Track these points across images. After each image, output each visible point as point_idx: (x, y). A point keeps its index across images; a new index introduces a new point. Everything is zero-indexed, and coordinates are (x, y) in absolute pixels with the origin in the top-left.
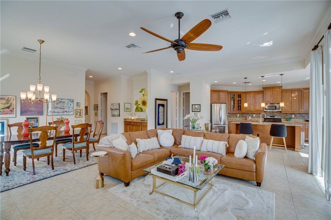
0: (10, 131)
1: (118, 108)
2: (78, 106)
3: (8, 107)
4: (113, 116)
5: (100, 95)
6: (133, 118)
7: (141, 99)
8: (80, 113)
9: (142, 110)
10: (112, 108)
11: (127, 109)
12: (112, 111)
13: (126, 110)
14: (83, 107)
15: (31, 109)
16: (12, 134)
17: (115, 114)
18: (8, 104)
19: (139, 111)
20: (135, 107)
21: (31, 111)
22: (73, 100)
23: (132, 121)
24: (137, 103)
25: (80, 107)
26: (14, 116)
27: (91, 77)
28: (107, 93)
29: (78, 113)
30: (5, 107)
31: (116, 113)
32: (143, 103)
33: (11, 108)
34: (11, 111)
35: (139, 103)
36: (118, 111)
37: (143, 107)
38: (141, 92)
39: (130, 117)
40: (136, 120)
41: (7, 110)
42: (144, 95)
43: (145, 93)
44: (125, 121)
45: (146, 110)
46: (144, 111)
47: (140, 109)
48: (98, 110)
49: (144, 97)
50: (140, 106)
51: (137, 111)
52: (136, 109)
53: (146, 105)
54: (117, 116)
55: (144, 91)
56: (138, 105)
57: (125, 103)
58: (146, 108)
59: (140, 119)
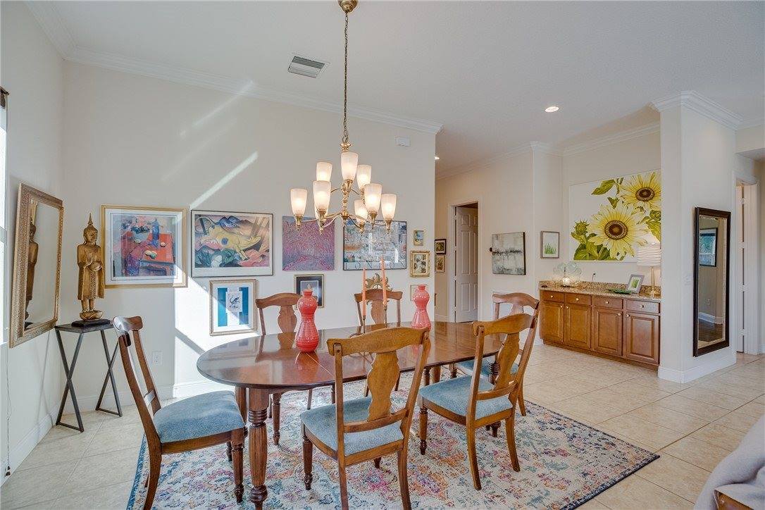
0: (262, 322)
1: (519, 248)
2: (419, 242)
3: (256, 247)
4: (502, 272)
5: (451, 210)
6: (566, 281)
7: (600, 218)
8: (424, 263)
9: (604, 254)
10: (497, 247)
11: (549, 251)
12: (497, 257)
13: (548, 255)
14: (429, 245)
15: (305, 252)
16: (268, 332)
17: (507, 267)
18: (255, 236)
19: (591, 257)
20: (576, 244)
21: (305, 258)
22: (405, 224)
23: (567, 290)
24: (581, 230)
25: (422, 245)
26: (268, 270)
29: (419, 264)
30: (249, 246)
31: (513, 262)
32: (611, 230)
33: (262, 248)
34: (263, 256)
35: (590, 231)
36: (520, 257)
37: (609, 244)
38: (598, 192)
39: (557, 278)
40: (580, 287)
41: (254, 253)
42: (613, 202)
43: (621, 193)
44: (543, 289)
45: (625, 253)
46: (616, 257)
47: (598, 252)
48: (445, 253)
49: (614, 207)
50: (596, 241)
51: (585, 258)
52: (578, 251)
53: (624, 237)
54: (514, 272)
55: (614, 187)
56: (589, 238)
57: (542, 233)
58: (627, 247)
59: (595, 284)
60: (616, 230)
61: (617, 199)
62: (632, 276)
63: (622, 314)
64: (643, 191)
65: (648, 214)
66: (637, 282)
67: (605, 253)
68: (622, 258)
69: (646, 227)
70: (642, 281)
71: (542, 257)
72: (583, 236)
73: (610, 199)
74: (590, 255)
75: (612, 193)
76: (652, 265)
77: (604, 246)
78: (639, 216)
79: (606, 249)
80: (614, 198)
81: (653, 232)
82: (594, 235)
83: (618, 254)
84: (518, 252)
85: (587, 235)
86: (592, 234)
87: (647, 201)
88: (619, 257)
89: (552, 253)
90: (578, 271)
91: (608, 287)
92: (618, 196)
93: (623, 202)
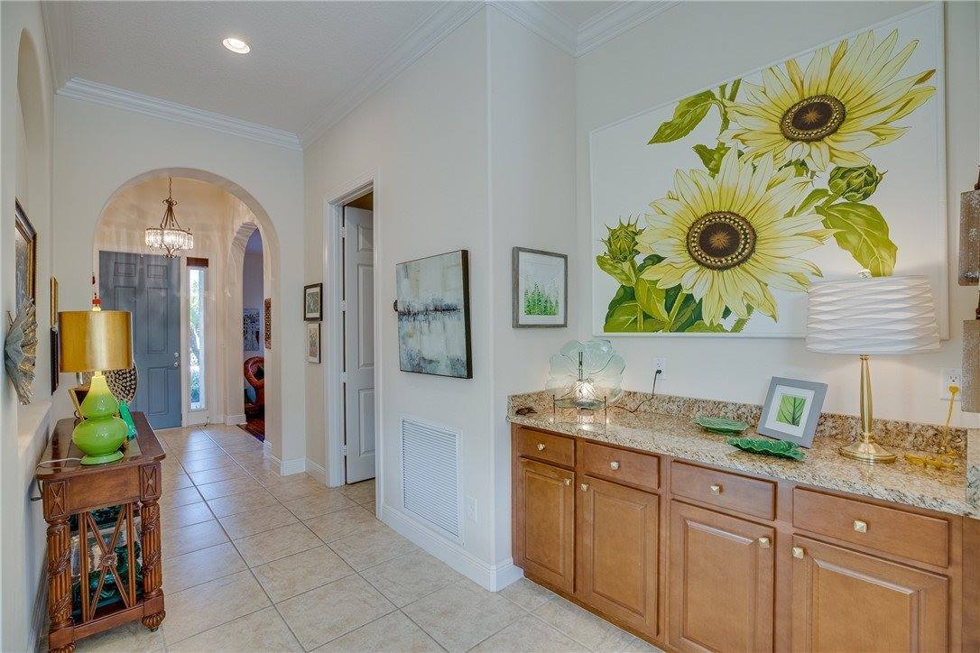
1: (456, 298)
4: (419, 367)
6: (585, 393)
7: (672, 208)
9: (686, 313)
10: (408, 298)
11: (540, 305)
12: (408, 325)
13: (533, 318)
17: (428, 354)
19: (650, 322)
20: (606, 286)
24: (622, 246)
27: (236, 45)
28: (364, 203)
31: (441, 340)
35: (646, 246)
36: (455, 323)
37: (698, 282)
38: (668, 133)
42: (709, 156)
43: (733, 127)
44: (520, 420)
45: (750, 309)
46: (722, 321)
47: (668, 309)
48: (321, 318)
49: (714, 171)
50: (662, 277)
51: (633, 326)
52: (614, 305)
53: (745, 259)
54: (443, 368)
55: (714, 113)
56: (642, 268)
57: (516, 251)
58: (754, 289)
59: (662, 399)
60: (719, 240)
61: (722, 149)
62: (776, 382)
63: (773, 540)
64: (804, 110)
65: (822, 182)
66: (797, 404)
67: (688, 312)
68: (740, 324)
69: (814, 222)
70: (818, 401)
71: (517, 325)
72: (626, 266)
73: (701, 150)
74: (646, 317)
75: (707, 132)
76: (864, 351)
77: (685, 292)
78: (793, 191)
79: (690, 298)
80: (712, 145)
81: (841, 239)
82: (657, 259)
83: (727, 312)
84: (449, 309)
85: (639, 260)
86: (650, 258)
87: (820, 139)
88: (728, 323)
89: (545, 312)
90: (616, 362)
91: (697, 415)
92: (726, 138)
93: (740, 154)
